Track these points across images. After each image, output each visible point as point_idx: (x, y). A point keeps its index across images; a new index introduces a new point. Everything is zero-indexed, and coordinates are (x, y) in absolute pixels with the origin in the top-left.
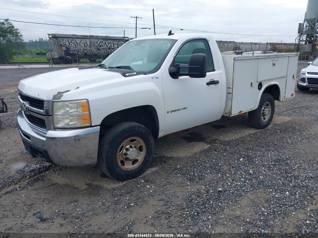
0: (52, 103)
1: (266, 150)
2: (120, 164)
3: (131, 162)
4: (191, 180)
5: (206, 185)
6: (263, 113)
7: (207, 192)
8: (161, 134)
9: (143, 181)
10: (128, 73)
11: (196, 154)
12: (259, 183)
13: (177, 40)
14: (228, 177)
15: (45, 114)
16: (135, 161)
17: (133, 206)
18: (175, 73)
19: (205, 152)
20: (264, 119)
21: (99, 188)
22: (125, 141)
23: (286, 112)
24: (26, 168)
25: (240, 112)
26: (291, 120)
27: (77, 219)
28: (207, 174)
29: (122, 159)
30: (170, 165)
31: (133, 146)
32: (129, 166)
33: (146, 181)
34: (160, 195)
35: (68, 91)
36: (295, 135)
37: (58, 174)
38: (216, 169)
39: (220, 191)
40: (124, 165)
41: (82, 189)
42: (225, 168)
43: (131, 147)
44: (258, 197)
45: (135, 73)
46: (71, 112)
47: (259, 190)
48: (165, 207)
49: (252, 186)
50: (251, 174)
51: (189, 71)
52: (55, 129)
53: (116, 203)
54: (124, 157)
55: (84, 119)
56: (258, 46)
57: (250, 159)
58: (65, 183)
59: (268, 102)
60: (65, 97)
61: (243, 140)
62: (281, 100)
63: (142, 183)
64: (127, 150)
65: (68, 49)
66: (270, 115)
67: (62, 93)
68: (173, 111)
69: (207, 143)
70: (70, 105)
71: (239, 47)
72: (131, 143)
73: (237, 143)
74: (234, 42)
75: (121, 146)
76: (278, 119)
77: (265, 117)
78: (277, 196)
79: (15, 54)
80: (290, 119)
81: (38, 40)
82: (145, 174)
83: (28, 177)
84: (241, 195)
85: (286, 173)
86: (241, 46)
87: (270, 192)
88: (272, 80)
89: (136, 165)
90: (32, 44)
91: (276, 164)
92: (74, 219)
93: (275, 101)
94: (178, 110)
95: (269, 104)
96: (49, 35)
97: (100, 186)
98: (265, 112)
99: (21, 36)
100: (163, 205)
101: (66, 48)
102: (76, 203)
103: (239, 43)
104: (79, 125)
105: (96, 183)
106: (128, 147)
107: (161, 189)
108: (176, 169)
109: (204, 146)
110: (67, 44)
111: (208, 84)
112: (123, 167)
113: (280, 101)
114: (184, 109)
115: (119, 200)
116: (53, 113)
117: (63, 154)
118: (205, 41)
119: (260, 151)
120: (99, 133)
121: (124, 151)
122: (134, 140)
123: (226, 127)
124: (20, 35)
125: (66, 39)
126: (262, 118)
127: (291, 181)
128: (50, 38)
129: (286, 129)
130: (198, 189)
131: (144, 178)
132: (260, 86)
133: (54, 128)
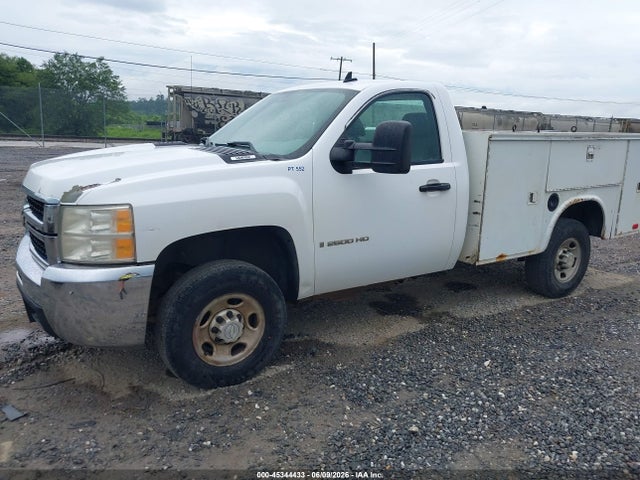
0: (59, 208)
1: (552, 346)
2: (200, 352)
3: (228, 349)
4: (357, 401)
5: (387, 416)
6: (560, 263)
7: (384, 432)
8: (304, 292)
9: (250, 393)
10: (237, 154)
11: (387, 341)
12: (513, 422)
13: (359, 92)
14: (444, 401)
15: (46, 231)
16: (238, 347)
17: (209, 448)
18: (343, 161)
19: (409, 340)
20: (563, 275)
21: (153, 397)
22: (215, 301)
23: (621, 265)
24: (27, 342)
25: (501, 256)
26: (631, 283)
27: (77, 463)
28: (398, 390)
29: (207, 340)
30: (321, 361)
31: (235, 312)
32: (223, 358)
33: (258, 394)
34: (275, 427)
35: (96, 185)
36: (632, 317)
37: (83, 361)
38: (421, 379)
39: (413, 433)
40: (211, 353)
41: (117, 397)
42: (445, 379)
43: (230, 315)
44: (500, 457)
45: (253, 157)
46: (98, 231)
47: (508, 440)
48: (276, 457)
49: (493, 430)
50: (499, 399)
51: (373, 159)
52: (64, 263)
53: (174, 436)
54: (213, 336)
55: (122, 247)
56: (591, 124)
57: (506, 365)
58: (87, 380)
59: (572, 240)
60: (86, 198)
61: (503, 321)
62: (607, 236)
63: (248, 396)
64: (220, 320)
65: (202, 116)
66: (577, 267)
67: (82, 188)
68: (335, 243)
69: (422, 320)
70: (94, 215)
71: (549, 125)
72: (231, 306)
73: (489, 324)
74: (539, 114)
75: (205, 311)
76: (599, 279)
77: (565, 271)
78: (547, 458)
79: (109, 122)
80: (630, 280)
81: (155, 99)
82: (262, 376)
83: (20, 361)
84: (460, 448)
85: (585, 405)
86: (553, 123)
87: (533, 448)
88: (585, 190)
89: (240, 356)
90: (143, 105)
91: (566, 382)
92: (71, 463)
93: (592, 238)
94: (347, 242)
95: (576, 242)
96: (170, 87)
97: (157, 395)
98: (565, 260)
99: (123, 89)
100: (274, 453)
101: (199, 113)
102: (89, 429)
103: (551, 116)
104: (110, 260)
105: (152, 387)
106: (223, 314)
107: (284, 414)
108: (333, 372)
109: (410, 325)
110: (202, 106)
111: (423, 189)
112: (208, 357)
113: (602, 238)
114: (362, 240)
115: (182, 429)
116: (60, 229)
117: (78, 322)
118: (425, 96)
119: (537, 347)
120: (151, 279)
121: (214, 323)
122: (240, 301)
123: (474, 288)
124: (120, 87)
125: (199, 96)
126: (558, 274)
127: (591, 426)
128: (171, 94)
129: (612, 301)
130: (364, 424)
131: (253, 387)
132: (553, 202)
133: (62, 262)
